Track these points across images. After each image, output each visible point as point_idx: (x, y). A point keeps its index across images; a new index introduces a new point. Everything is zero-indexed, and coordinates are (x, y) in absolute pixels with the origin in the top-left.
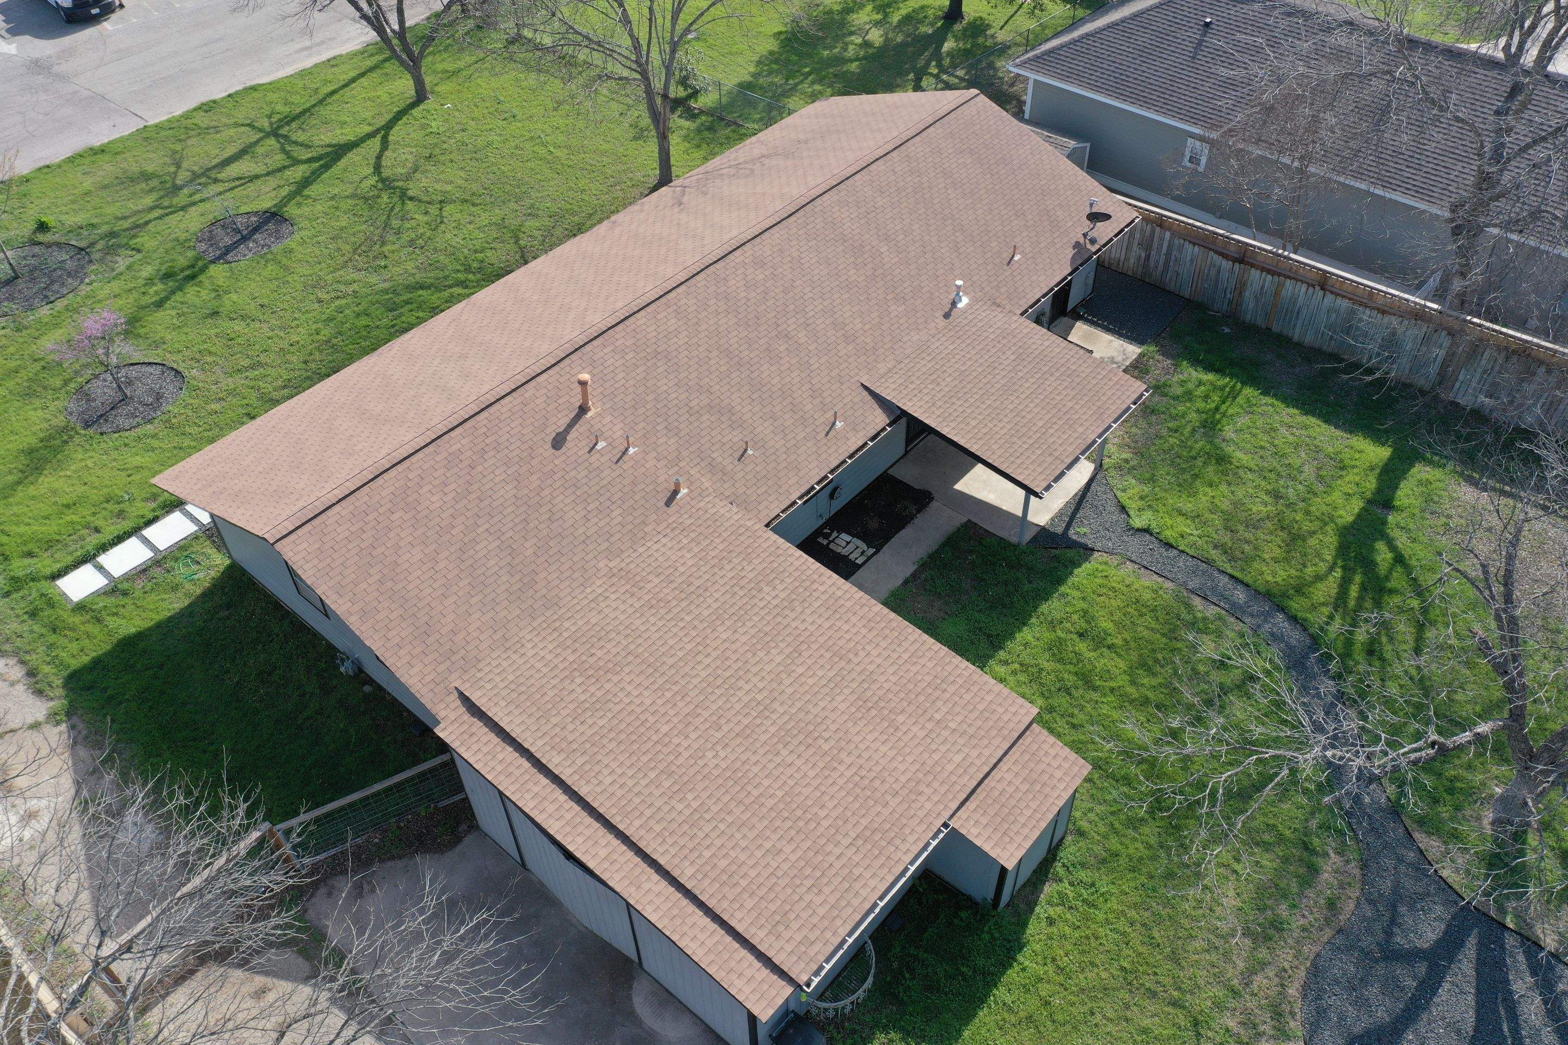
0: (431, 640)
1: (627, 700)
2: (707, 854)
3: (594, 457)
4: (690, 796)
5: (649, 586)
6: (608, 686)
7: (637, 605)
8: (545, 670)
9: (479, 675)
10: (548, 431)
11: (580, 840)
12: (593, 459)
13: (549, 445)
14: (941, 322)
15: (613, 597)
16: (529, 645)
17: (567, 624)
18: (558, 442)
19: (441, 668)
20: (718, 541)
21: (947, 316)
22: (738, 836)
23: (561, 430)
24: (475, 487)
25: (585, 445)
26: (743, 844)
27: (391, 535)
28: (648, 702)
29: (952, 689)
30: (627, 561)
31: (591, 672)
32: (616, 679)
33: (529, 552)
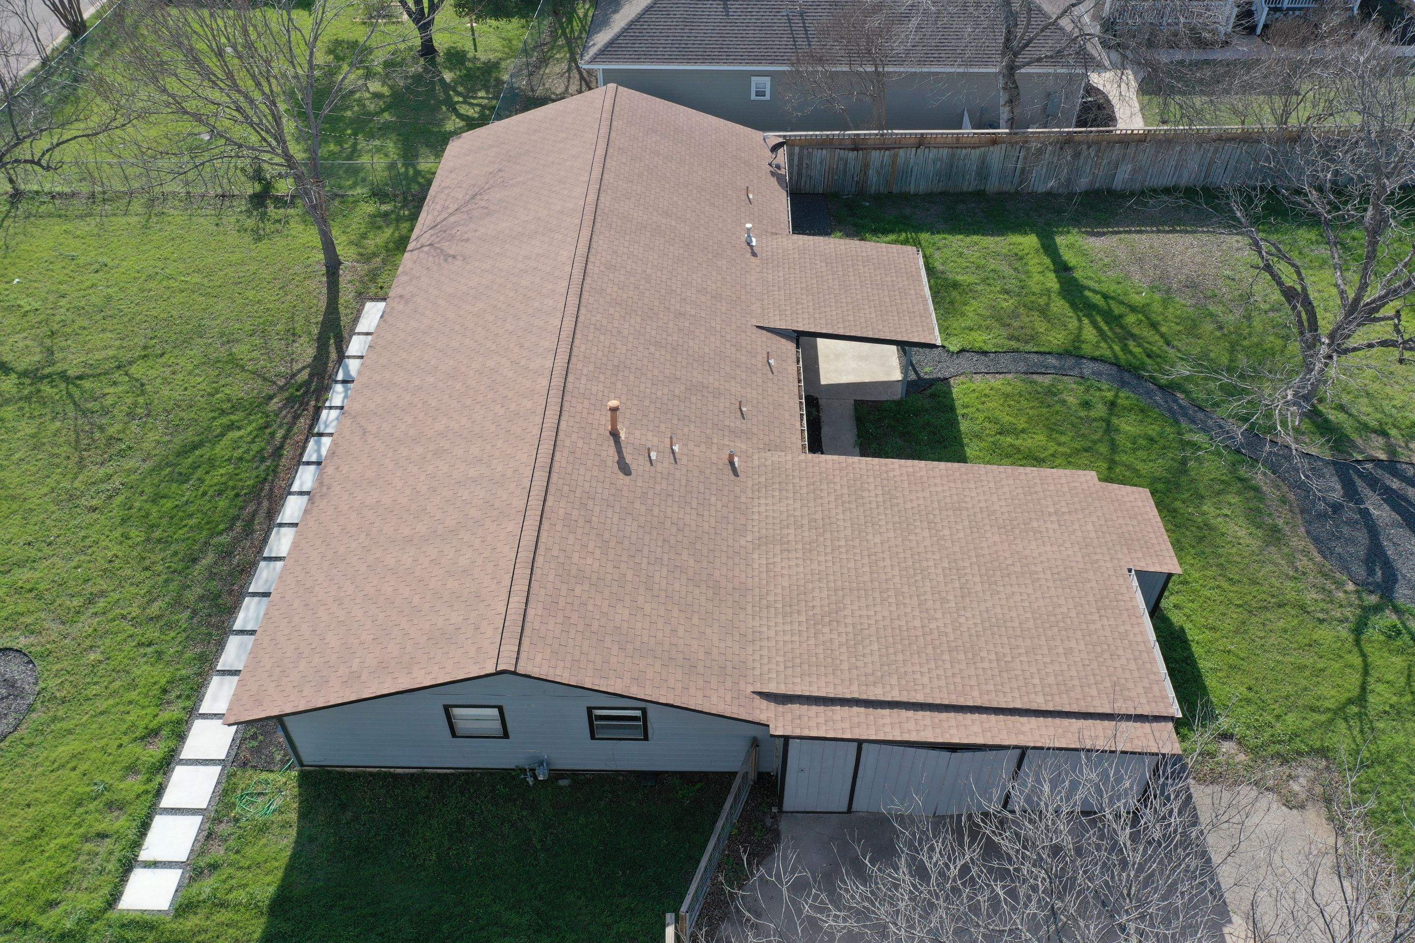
0: (700, 669)
1: (872, 622)
2: (1036, 681)
3: (659, 468)
4: (984, 654)
5: (792, 537)
6: (849, 620)
7: (800, 555)
8: (796, 638)
9: (757, 672)
10: (609, 463)
11: (953, 731)
12: (659, 469)
13: (622, 476)
14: (753, 259)
15: (778, 559)
16: (765, 629)
17: (771, 598)
18: (625, 469)
19: (729, 684)
20: (797, 480)
21: (754, 254)
22: (1039, 657)
23: (616, 458)
24: (607, 536)
25: (643, 460)
26: (1048, 660)
27: (591, 608)
28: (886, 613)
29: (1038, 488)
30: (756, 529)
31: (827, 619)
32: (847, 612)
33: (691, 562)
